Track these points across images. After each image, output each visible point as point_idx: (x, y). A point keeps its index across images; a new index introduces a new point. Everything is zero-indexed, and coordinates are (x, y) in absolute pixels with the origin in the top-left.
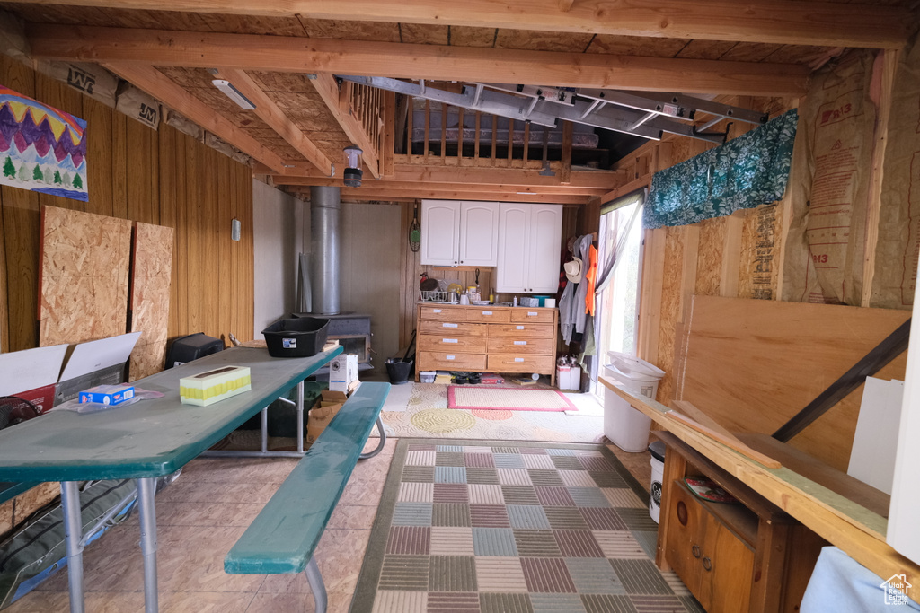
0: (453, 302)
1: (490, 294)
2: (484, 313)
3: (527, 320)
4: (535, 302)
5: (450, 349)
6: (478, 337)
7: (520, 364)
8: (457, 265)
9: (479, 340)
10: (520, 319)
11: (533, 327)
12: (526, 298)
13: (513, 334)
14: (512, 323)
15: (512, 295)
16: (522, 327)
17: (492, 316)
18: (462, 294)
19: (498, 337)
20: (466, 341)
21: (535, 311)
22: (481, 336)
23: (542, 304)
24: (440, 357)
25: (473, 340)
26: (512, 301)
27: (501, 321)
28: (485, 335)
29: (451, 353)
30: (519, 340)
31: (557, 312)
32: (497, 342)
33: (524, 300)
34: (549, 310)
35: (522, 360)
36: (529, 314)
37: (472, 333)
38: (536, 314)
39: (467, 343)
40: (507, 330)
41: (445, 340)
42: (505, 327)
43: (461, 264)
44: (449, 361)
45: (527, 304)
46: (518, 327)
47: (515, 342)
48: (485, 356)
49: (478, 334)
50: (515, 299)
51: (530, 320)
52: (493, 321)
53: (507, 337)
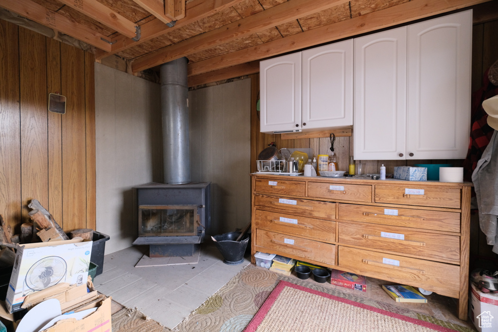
0: (293, 173)
1: (350, 164)
2: (332, 187)
3: (403, 201)
4: (417, 173)
5: (288, 230)
6: (324, 219)
7: (393, 268)
8: (300, 129)
9: (326, 223)
10: (390, 199)
11: (415, 213)
12: (402, 168)
13: (378, 220)
14: (376, 203)
15: (379, 163)
16: (395, 212)
17: (344, 193)
18: (307, 163)
19: (353, 222)
20: (308, 224)
21: (419, 187)
22: (328, 219)
23: (433, 176)
24: (277, 239)
25: (318, 222)
26: (379, 172)
27: (360, 200)
28: (333, 217)
29: (290, 236)
30: (389, 229)
31: (466, 190)
32: (352, 229)
33: (400, 171)
34: (450, 187)
35: (396, 263)
36: (408, 191)
37: (316, 214)
38: (422, 192)
39: (309, 226)
40: (367, 214)
41: (283, 220)
42: (364, 209)
43: (304, 127)
44: (286, 246)
45: (404, 175)
46: (387, 212)
47: (383, 234)
48: (334, 248)
49: (323, 215)
50: (383, 169)
51: (410, 202)
52: (346, 198)
53: (368, 225)
